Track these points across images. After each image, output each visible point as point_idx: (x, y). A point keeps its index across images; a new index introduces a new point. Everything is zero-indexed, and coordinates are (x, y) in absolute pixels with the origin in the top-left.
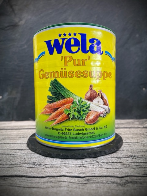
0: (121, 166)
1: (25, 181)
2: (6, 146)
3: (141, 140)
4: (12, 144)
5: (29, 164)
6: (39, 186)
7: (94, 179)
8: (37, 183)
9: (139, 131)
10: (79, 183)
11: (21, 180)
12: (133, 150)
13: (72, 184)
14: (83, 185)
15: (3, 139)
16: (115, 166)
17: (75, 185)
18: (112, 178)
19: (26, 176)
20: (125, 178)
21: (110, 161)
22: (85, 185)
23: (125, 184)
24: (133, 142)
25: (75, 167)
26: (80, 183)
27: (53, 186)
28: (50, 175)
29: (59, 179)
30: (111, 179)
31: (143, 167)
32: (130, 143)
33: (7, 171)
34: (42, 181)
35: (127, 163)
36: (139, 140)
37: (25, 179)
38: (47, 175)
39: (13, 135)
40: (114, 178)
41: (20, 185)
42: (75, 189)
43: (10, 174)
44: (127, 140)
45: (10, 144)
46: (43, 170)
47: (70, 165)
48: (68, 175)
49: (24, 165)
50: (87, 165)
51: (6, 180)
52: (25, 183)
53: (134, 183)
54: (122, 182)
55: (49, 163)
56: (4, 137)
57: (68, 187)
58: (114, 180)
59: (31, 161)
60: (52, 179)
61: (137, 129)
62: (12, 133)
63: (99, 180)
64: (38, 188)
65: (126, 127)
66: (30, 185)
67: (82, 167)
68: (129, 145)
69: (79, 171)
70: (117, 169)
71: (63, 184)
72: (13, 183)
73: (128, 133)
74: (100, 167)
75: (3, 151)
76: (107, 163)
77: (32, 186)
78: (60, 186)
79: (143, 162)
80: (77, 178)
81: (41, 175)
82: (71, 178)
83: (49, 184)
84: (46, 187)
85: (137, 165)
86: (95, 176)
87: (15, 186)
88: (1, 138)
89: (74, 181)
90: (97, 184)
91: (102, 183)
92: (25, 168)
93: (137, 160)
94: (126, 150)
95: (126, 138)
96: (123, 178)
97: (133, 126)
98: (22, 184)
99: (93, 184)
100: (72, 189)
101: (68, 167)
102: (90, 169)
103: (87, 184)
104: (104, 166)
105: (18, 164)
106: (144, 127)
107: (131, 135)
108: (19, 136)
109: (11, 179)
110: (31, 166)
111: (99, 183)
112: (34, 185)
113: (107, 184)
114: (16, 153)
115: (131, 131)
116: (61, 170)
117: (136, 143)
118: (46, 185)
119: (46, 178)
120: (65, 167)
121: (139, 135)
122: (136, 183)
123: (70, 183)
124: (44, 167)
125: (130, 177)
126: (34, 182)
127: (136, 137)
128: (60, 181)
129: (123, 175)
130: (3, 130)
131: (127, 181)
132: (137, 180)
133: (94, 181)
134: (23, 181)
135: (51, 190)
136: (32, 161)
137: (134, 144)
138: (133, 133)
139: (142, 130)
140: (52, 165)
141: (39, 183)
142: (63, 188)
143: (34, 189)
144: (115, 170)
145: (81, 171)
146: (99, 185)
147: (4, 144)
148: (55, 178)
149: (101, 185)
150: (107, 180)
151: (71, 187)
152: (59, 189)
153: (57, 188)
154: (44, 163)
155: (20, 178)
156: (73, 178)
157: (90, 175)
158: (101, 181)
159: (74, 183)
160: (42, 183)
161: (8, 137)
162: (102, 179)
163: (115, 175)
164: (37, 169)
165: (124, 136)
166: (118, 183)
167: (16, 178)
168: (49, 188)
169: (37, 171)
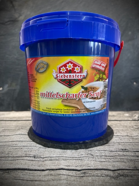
0: (113, 159)
1: (27, 174)
2: (6, 138)
3: (131, 132)
4: (12, 135)
5: (30, 157)
6: (40, 179)
7: (90, 172)
8: (38, 176)
9: (128, 124)
10: (76, 176)
11: (24, 174)
12: (123, 143)
13: (70, 177)
14: (80, 178)
15: (3, 131)
16: (108, 159)
17: (73, 178)
18: (106, 171)
19: (28, 169)
20: (117, 171)
21: (104, 155)
22: (82, 178)
23: (117, 177)
24: (123, 135)
25: (72, 161)
26: (78, 176)
27: (53, 179)
28: (50, 168)
29: (58, 172)
30: (105, 173)
31: (133, 161)
32: (121, 136)
33: (10, 164)
34: (43, 174)
35: (118, 157)
36: (128, 133)
37: (28, 172)
38: (48, 168)
39: (12, 126)
40: (108, 171)
41: (24, 178)
42: (73, 182)
43: (14, 167)
44: (118, 133)
45: (10, 136)
46: (43, 163)
47: (67, 158)
48: (66, 168)
49: (25, 158)
50: (83, 158)
51: (10, 173)
52: (28, 177)
53: (125, 176)
54: (115, 175)
55: (48, 156)
56: (3, 129)
57: (67, 180)
58: (107, 173)
59: (31, 154)
60: (52, 172)
61: (127, 122)
62: (11, 124)
63: (95, 173)
64: (40, 181)
65: (117, 119)
66: (32, 178)
67: (78, 160)
68: (119, 138)
69: (76, 164)
70: (110, 163)
71: (62, 177)
72: (17, 176)
73: (118, 126)
74: (95, 160)
75: (5, 144)
76: (101, 156)
77: (34, 180)
78: (59, 179)
79: (132, 155)
80: (74, 171)
81: (41, 167)
82: (69, 171)
83: (50, 177)
84: (47, 180)
85: (128, 158)
86: (90, 169)
87: (19, 179)
88: (1, 130)
89: (72, 174)
90: (93, 177)
91: (97, 176)
92: (26, 161)
93: (127, 153)
94: (117, 143)
95: (117, 131)
96: (115, 172)
97: (123, 119)
98: (25, 177)
99: (89, 177)
100: (71, 182)
101: (66, 160)
102: (86, 162)
103: (84, 177)
104: (98, 159)
105: (19, 157)
106: (134, 119)
107: (121, 127)
108: (17, 128)
109: (14, 173)
110: (32, 159)
111: (94, 176)
112: (36, 178)
113: (101, 177)
114: (16, 145)
115: (122, 124)
116: (59, 163)
117: (126, 136)
118: (47, 178)
119: (46, 171)
120: (63, 160)
121: (129, 128)
122: (128, 176)
123: (68, 176)
124: (44, 159)
125: (122, 170)
126: (36, 175)
127: (126, 130)
128: (60, 174)
129: (116, 168)
130: (3, 121)
131: (119, 174)
132: (128, 173)
133: (90, 174)
134: (26, 174)
135: (52, 183)
136: (33, 154)
137: (124, 137)
138: (123, 126)
139: (131, 123)
140: (51, 158)
141: (40, 176)
142: (63, 181)
143: (37, 182)
144: (108, 163)
145: (77, 164)
146: (95, 178)
147: (5, 136)
148: (55, 171)
149: (97, 178)
150: (101, 173)
151: (70, 180)
152: (59, 182)
153: (58, 182)
154: (43, 156)
155: (23, 172)
156: (70, 171)
157: (86, 168)
158: (96, 174)
159: (72, 176)
160: (43, 176)
161: (7, 129)
162: (97, 172)
163: (109, 168)
164: (37, 162)
165: (115, 128)
166: (111, 176)
167: (19, 171)
168: (50, 181)
169: (38, 164)
